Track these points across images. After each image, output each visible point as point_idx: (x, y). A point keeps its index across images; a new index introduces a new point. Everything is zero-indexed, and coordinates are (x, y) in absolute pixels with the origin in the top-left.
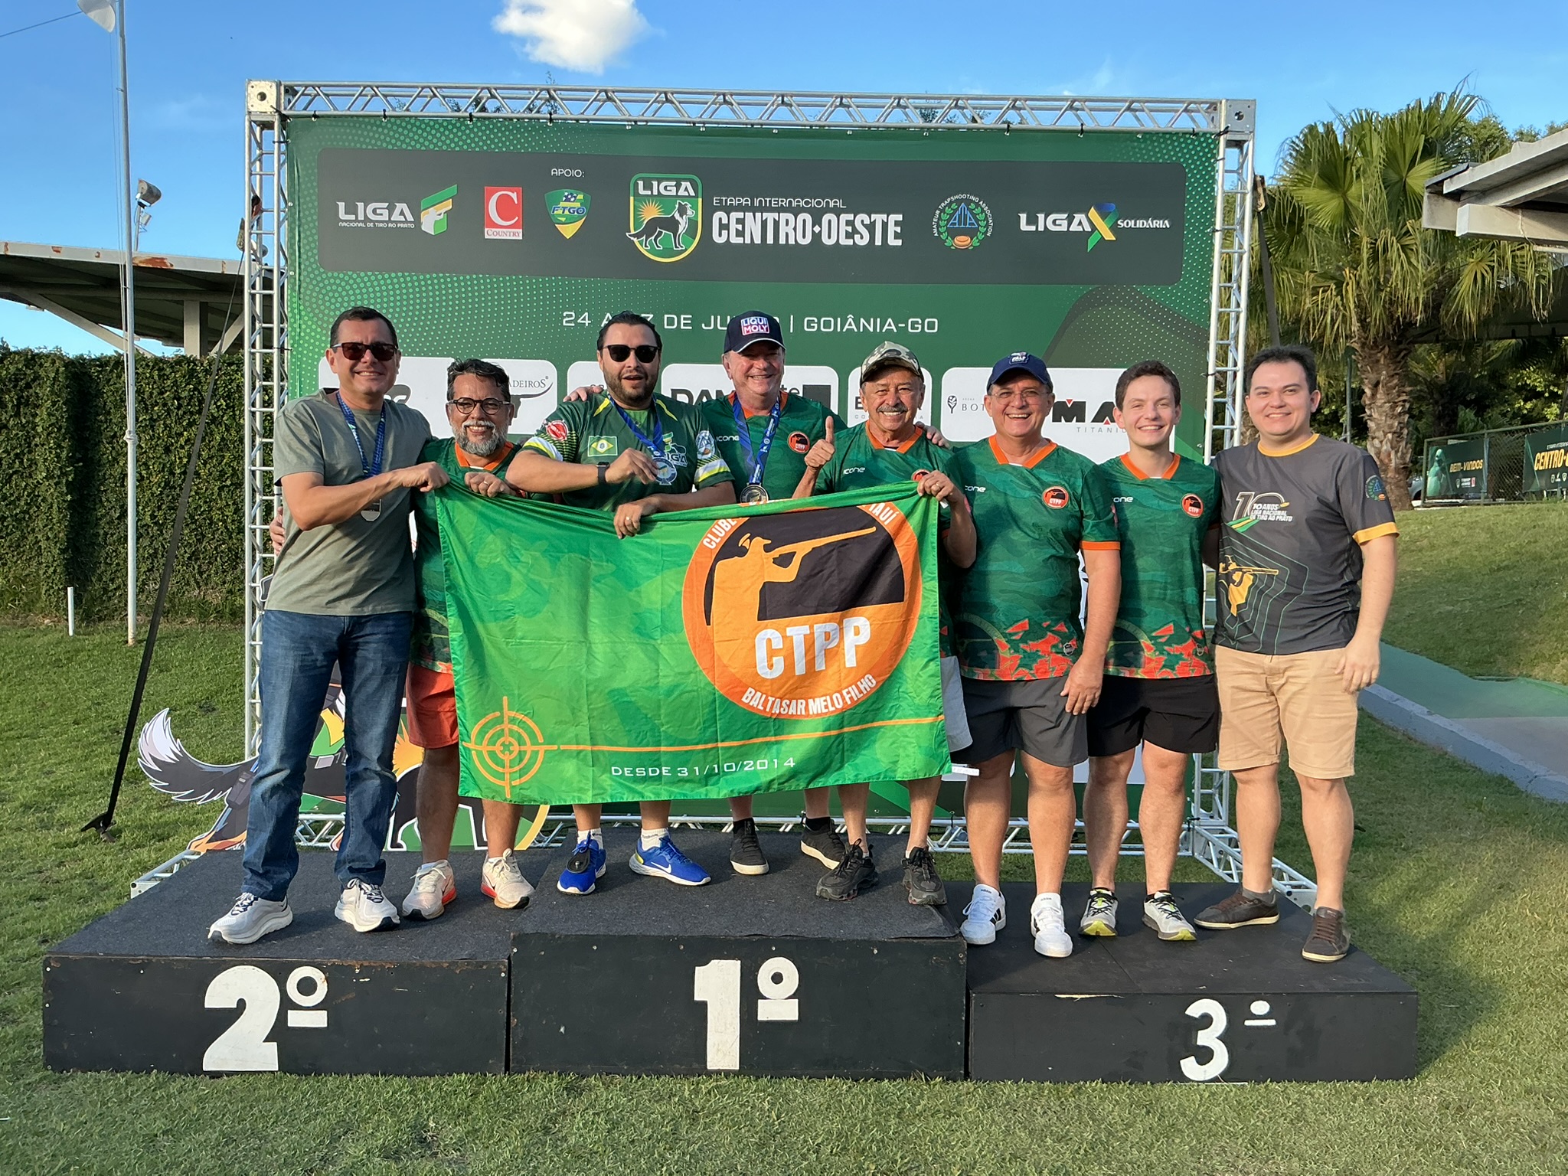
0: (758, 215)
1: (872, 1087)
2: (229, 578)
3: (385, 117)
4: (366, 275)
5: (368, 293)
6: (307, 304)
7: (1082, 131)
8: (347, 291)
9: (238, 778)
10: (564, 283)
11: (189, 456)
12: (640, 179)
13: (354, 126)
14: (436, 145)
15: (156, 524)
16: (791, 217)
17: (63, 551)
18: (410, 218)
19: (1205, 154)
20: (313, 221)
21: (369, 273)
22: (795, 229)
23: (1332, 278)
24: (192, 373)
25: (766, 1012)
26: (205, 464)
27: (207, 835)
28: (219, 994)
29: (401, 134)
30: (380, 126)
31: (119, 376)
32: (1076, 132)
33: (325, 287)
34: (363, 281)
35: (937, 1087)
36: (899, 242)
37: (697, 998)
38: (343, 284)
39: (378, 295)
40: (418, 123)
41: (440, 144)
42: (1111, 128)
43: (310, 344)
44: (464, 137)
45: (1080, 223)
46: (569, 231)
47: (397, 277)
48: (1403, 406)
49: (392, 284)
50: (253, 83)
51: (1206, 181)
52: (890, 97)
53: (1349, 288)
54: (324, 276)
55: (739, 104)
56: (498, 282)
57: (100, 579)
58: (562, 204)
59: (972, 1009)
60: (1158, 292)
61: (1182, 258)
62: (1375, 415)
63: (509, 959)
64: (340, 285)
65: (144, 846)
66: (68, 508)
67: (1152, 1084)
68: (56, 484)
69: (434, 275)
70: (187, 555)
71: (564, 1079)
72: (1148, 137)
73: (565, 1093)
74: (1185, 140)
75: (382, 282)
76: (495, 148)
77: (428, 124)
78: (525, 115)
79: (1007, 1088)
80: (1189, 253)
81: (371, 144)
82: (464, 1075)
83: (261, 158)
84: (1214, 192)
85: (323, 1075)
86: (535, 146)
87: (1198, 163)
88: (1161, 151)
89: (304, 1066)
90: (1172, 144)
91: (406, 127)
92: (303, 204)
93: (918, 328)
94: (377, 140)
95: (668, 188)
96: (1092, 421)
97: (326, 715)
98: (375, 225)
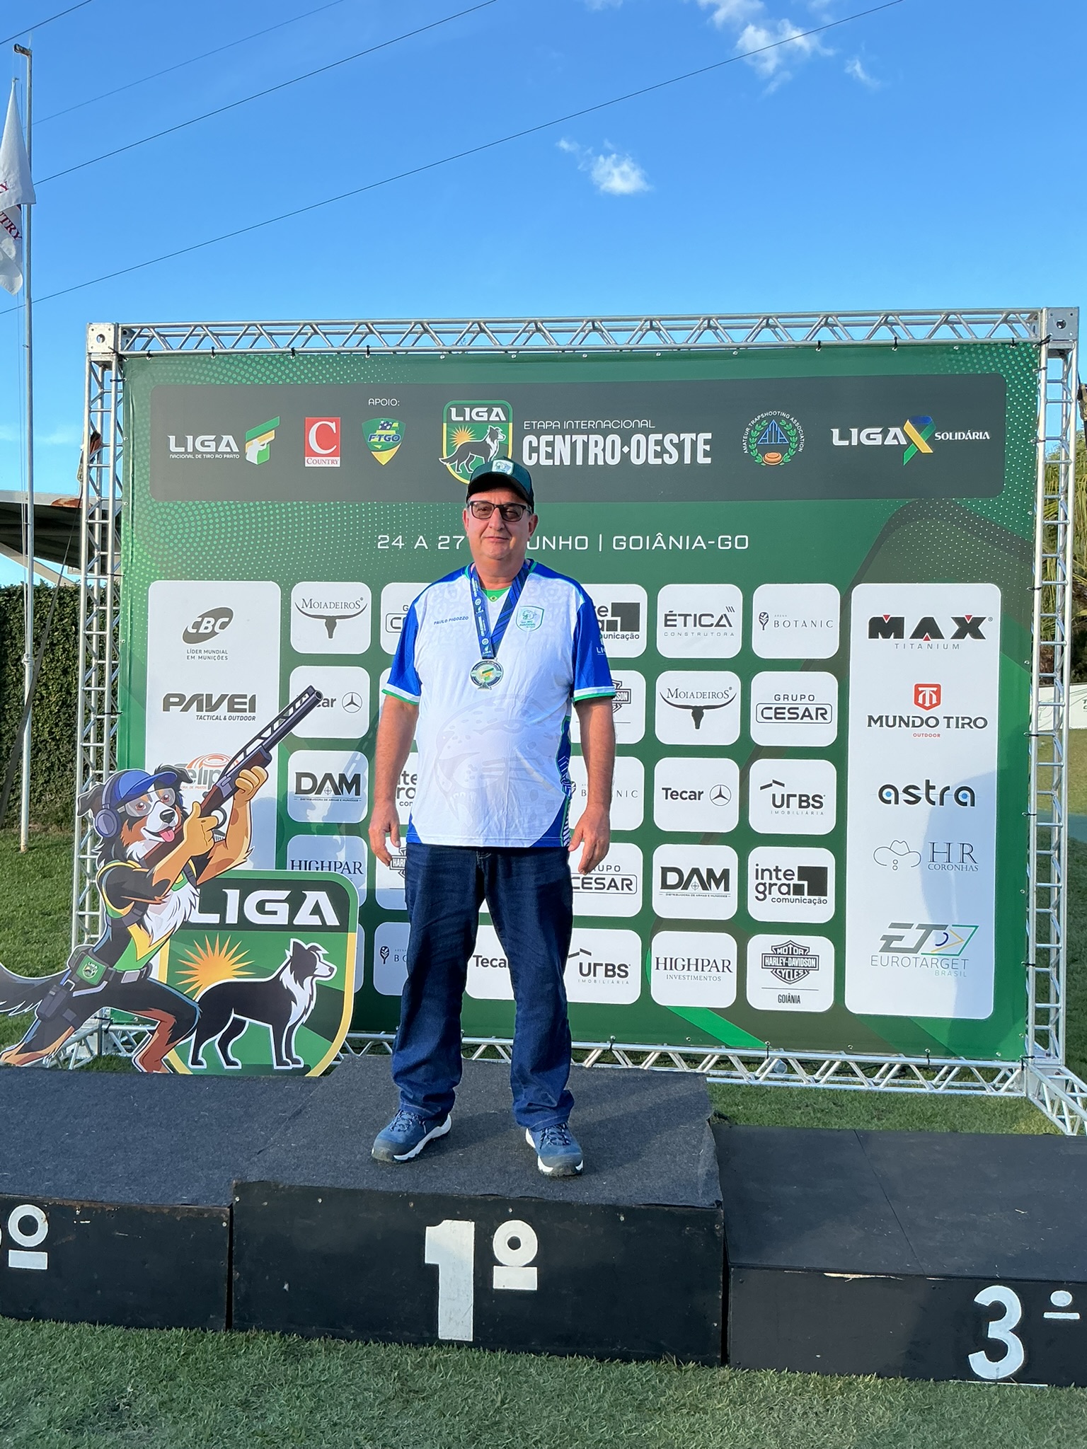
0: (567, 437)
1: (617, 1369)
3: (213, 354)
4: (194, 504)
5: (195, 521)
7: (896, 345)
8: (176, 520)
9: (48, 991)
10: (378, 507)
12: (452, 406)
13: (186, 364)
14: (260, 379)
16: (599, 438)
18: (236, 449)
19: (1026, 365)
20: (146, 454)
21: (197, 502)
22: (604, 450)
25: (503, 1279)
27: (17, 1046)
29: (229, 370)
30: (207, 363)
32: (890, 346)
33: (156, 516)
34: (191, 510)
35: (690, 1373)
36: (708, 461)
37: (429, 1259)
38: (173, 512)
39: (205, 522)
40: (244, 359)
41: (264, 378)
42: (927, 341)
43: (141, 570)
44: (287, 372)
45: (895, 436)
47: (223, 505)
49: (218, 512)
50: (92, 326)
51: (1028, 391)
52: (698, 319)
54: (155, 505)
55: (550, 331)
56: (316, 508)
58: (379, 432)
59: (731, 1285)
60: (978, 505)
61: (1004, 470)
63: (231, 1207)
64: (169, 514)
67: (935, 1381)
69: (257, 503)
71: (285, 1341)
72: (965, 348)
73: (283, 1358)
74: (1005, 350)
75: (209, 511)
76: (315, 381)
77: (253, 360)
78: (344, 349)
79: (767, 1379)
80: (1011, 464)
81: (201, 381)
82: (182, 1330)
83: (101, 397)
84: (1037, 402)
85: (41, 1321)
86: (353, 378)
87: (1019, 373)
88: (979, 363)
89: (24, 1309)
90: (991, 354)
91: (233, 363)
92: (137, 438)
93: (728, 545)
94: (206, 376)
95: (480, 414)
96: (912, 637)
97: (134, 929)
98: (202, 456)
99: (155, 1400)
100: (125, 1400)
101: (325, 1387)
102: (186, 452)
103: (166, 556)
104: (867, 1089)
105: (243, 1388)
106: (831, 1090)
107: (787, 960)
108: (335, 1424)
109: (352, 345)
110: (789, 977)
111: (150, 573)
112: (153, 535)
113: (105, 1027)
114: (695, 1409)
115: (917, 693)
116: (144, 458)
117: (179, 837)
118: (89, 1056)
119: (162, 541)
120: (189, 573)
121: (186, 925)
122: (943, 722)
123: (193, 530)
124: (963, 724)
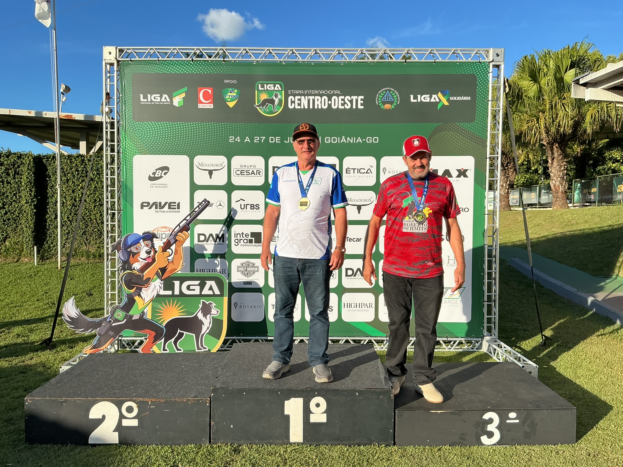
0: (306, 97)
1: (356, 449)
2: (98, 242)
3: (158, 60)
4: (151, 123)
5: (152, 130)
6: (128, 135)
7: (435, 62)
8: (144, 130)
9: (101, 324)
10: (229, 125)
11: (82, 194)
12: (259, 84)
13: (146, 64)
14: (179, 71)
15: (69, 220)
16: (319, 98)
17: (33, 232)
18: (169, 100)
19: (484, 70)
20: (130, 102)
21: (153, 122)
22: (321, 102)
23: (535, 116)
24: (83, 161)
25: (313, 419)
26: (88, 196)
27: (90, 347)
28: (95, 413)
29: (165, 67)
30: (156, 64)
31: (54, 163)
32: (432, 63)
33: (135, 128)
34: (150, 126)
35: (383, 448)
36: (362, 107)
37: (286, 413)
38: (142, 127)
39: (156, 131)
40: (171, 63)
41: (180, 71)
42: (447, 61)
43: (129, 151)
44: (190, 68)
45: (435, 98)
46: (231, 104)
47: (164, 124)
48: (565, 167)
49: (162, 126)
51: (485, 81)
52: (358, 50)
53: (542, 120)
54: (135, 124)
55: (299, 53)
56: (204, 125)
57: (47, 243)
58: (229, 94)
59: (396, 417)
60: (466, 126)
61: (476, 112)
62: (553, 171)
63: (210, 397)
64: (141, 127)
65: (65, 351)
66: (35, 215)
67: (469, 446)
68: (30, 205)
69: (178, 123)
70: (81, 233)
71: (232, 446)
72: (461, 64)
73: (233, 452)
74: (477, 65)
75: (158, 126)
76: (202, 72)
77: (175, 64)
79: (410, 449)
80: (478, 110)
81: (153, 71)
82: (192, 445)
83: (109, 77)
84: (488, 85)
85: (137, 445)
86: (218, 71)
87: (482, 74)
88: (466, 69)
89: (129, 442)
90: (471, 67)
91: (167, 64)
92: (126, 95)
93: (370, 141)
94: (155, 70)
95: (271, 87)
97: (137, 298)
98: (155, 103)
103: (140, 145)
111: (133, 152)
112: (134, 136)
116: (130, 104)
117: (154, 260)
118: (114, 350)
119: (138, 138)
120: (150, 152)
121: (158, 295)
123: (151, 134)
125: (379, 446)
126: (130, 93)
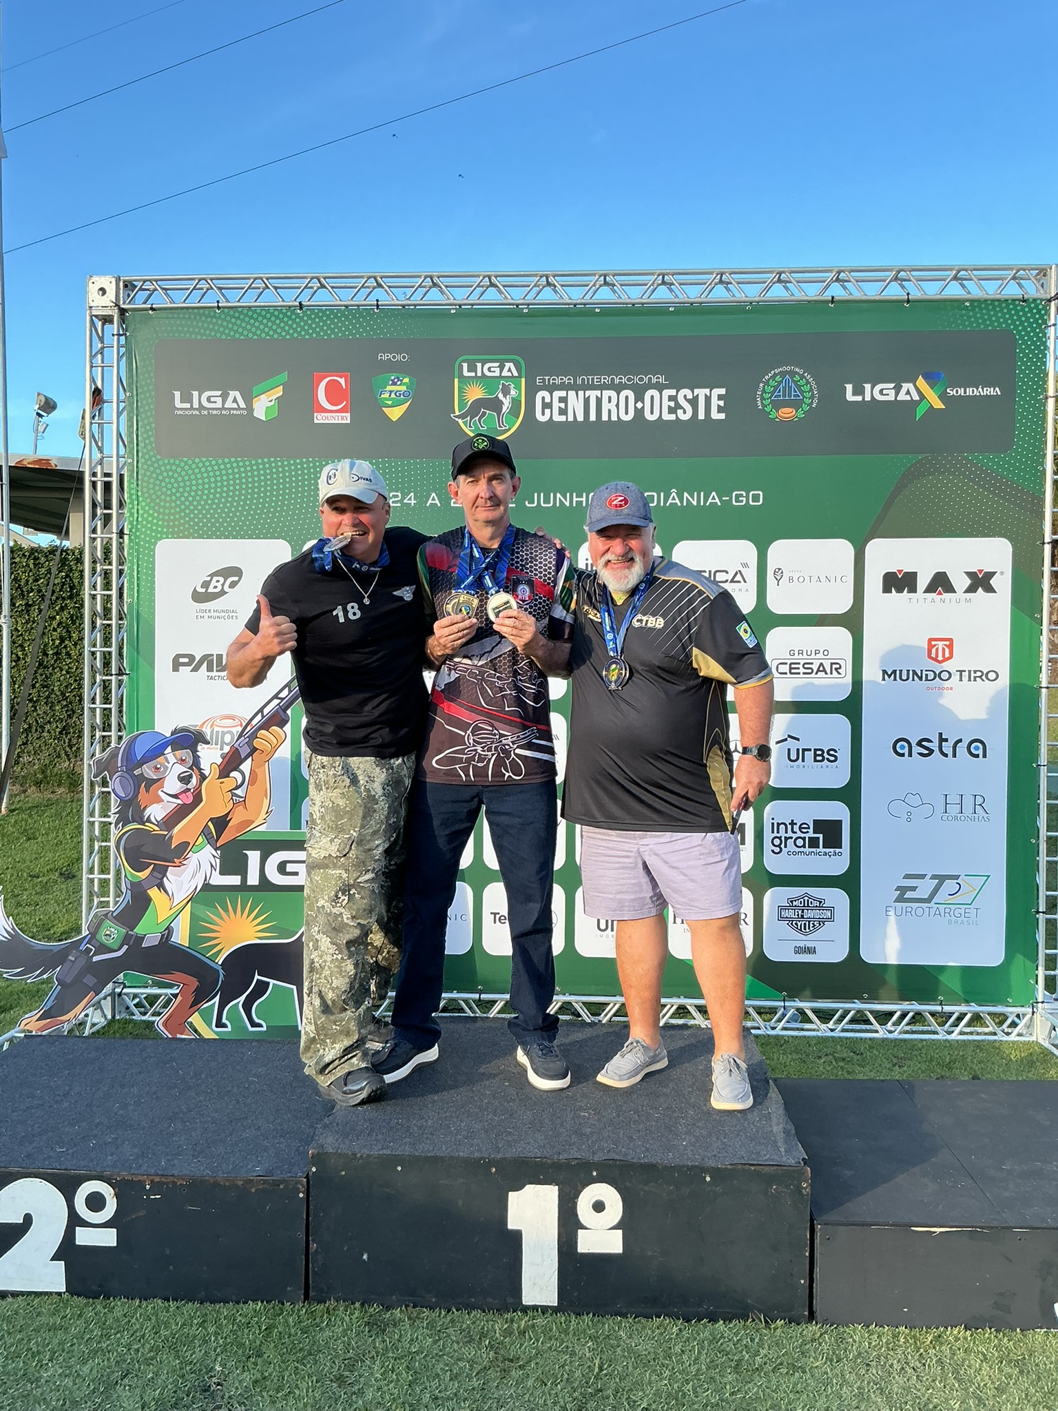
1: (705, 1330)
3: (219, 308)
4: (201, 461)
5: (202, 478)
7: (908, 301)
8: (183, 477)
9: (67, 956)
10: (390, 464)
12: (464, 362)
13: (190, 318)
14: (267, 334)
16: (613, 394)
18: (243, 405)
19: (1036, 321)
20: (150, 410)
21: (204, 459)
22: (617, 406)
27: (36, 1014)
28: (5, 1208)
29: (234, 324)
30: (212, 317)
32: (902, 301)
33: (161, 473)
34: (197, 467)
35: (779, 1331)
36: (722, 416)
37: (510, 1226)
38: (179, 470)
39: (212, 480)
40: (250, 314)
41: (271, 333)
42: (938, 297)
43: (147, 529)
44: (294, 326)
45: (908, 392)
47: (230, 462)
49: (226, 469)
50: (93, 279)
51: (1038, 347)
52: (711, 273)
54: (161, 463)
55: (562, 286)
58: (389, 388)
59: (817, 1241)
60: (990, 460)
61: (1015, 425)
63: (307, 1177)
64: (175, 471)
67: (1023, 1332)
69: (266, 460)
71: (366, 1312)
72: (976, 304)
73: (367, 1329)
74: (1016, 306)
75: (216, 468)
76: (324, 336)
77: (259, 315)
78: (353, 303)
79: (857, 1334)
80: (1022, 419)
81: (205, 335)
82: (260, 1304)
83: (101, 351)
84: (1046, 358)
85: (111, 1299)
86: (362, 333)
87: (1029, 329)
88: (990, 319)
89: (93, 1287)
90: (1001, 311)
91: (239, 317)
92: (141, 393)
93: (742, 501)
94: (211, 330)
95: (492, 369)
96: (924, 592)
97: (154, 893)
98: (209, 413)
99: (247, 1378)
100: (214, 1380)
101: (418, 1358)
102: (192, 408)
103: (173, 514)
104: (881, 1037)
105: (334, 1362)
106: (847, 1038)
107: (803, 912)
108: (436, 1398)
109: (359, 300)
110: (805, 929)
111: (156, 531)
112: (159, 493)
113: (118, 990)
114: (793, 1368)
115: (930, 647)
117: (198, 799)
118: (103, 1020)
119: (168, 499)
120: (196, 532)
121: (207, 887)
122: (956, 677)
123: (200, 487)
124: (975, 677)
125: (766, 1322)
126: (151, 387)
